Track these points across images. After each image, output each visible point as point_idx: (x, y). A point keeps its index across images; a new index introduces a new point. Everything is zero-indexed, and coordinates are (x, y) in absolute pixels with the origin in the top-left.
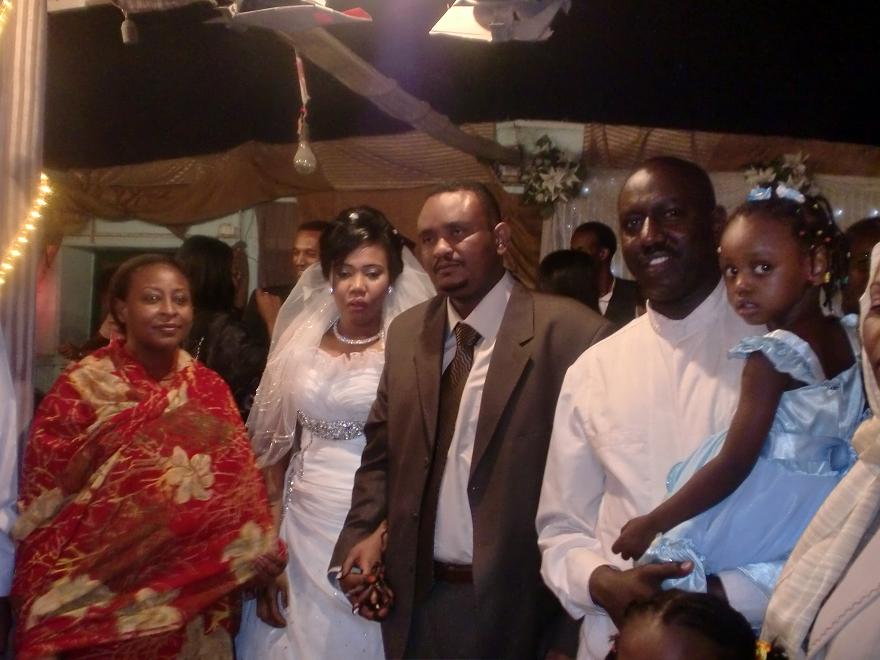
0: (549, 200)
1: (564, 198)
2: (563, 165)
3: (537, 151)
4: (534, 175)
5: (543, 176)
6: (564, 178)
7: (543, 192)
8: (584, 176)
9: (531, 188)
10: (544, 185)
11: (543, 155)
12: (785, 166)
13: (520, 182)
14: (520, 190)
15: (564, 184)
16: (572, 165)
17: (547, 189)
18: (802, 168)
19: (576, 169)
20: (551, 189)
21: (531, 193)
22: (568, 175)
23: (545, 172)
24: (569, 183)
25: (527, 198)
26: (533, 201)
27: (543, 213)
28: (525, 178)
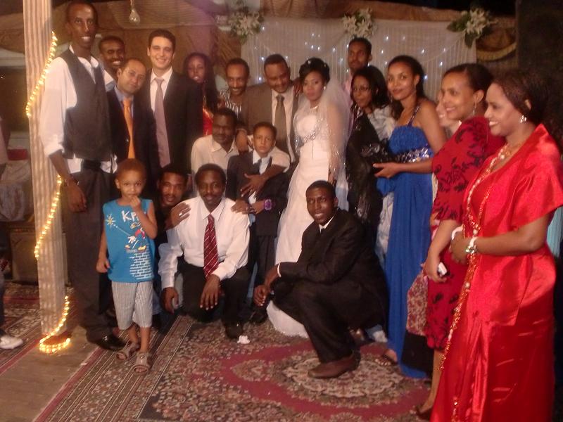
0: (244, 34)
1: (252, 33)
2: (251, 15)
3: (237, 7)
4: (236, 21)
5: (241, 21)
6: (252, 22)
7: (241, 30)
8: (261, 20)
9: (234, 28)
10: (242, 26)
11: (240, 10)
12: (360, 15)
13: (227, 24)
14: (228, 29)
15: (252, 25)
16: (256, 15)
17: (243, 28)
18: (369, 16)
19: (257, 17)
20: (245, 28)
21: (235, 30)
22: (254, 21)
23: (242, 19)
24: (254, 25)
25: (233, 34)
26: (235, 34)
27: (242, 41)
28: (230, 22)
